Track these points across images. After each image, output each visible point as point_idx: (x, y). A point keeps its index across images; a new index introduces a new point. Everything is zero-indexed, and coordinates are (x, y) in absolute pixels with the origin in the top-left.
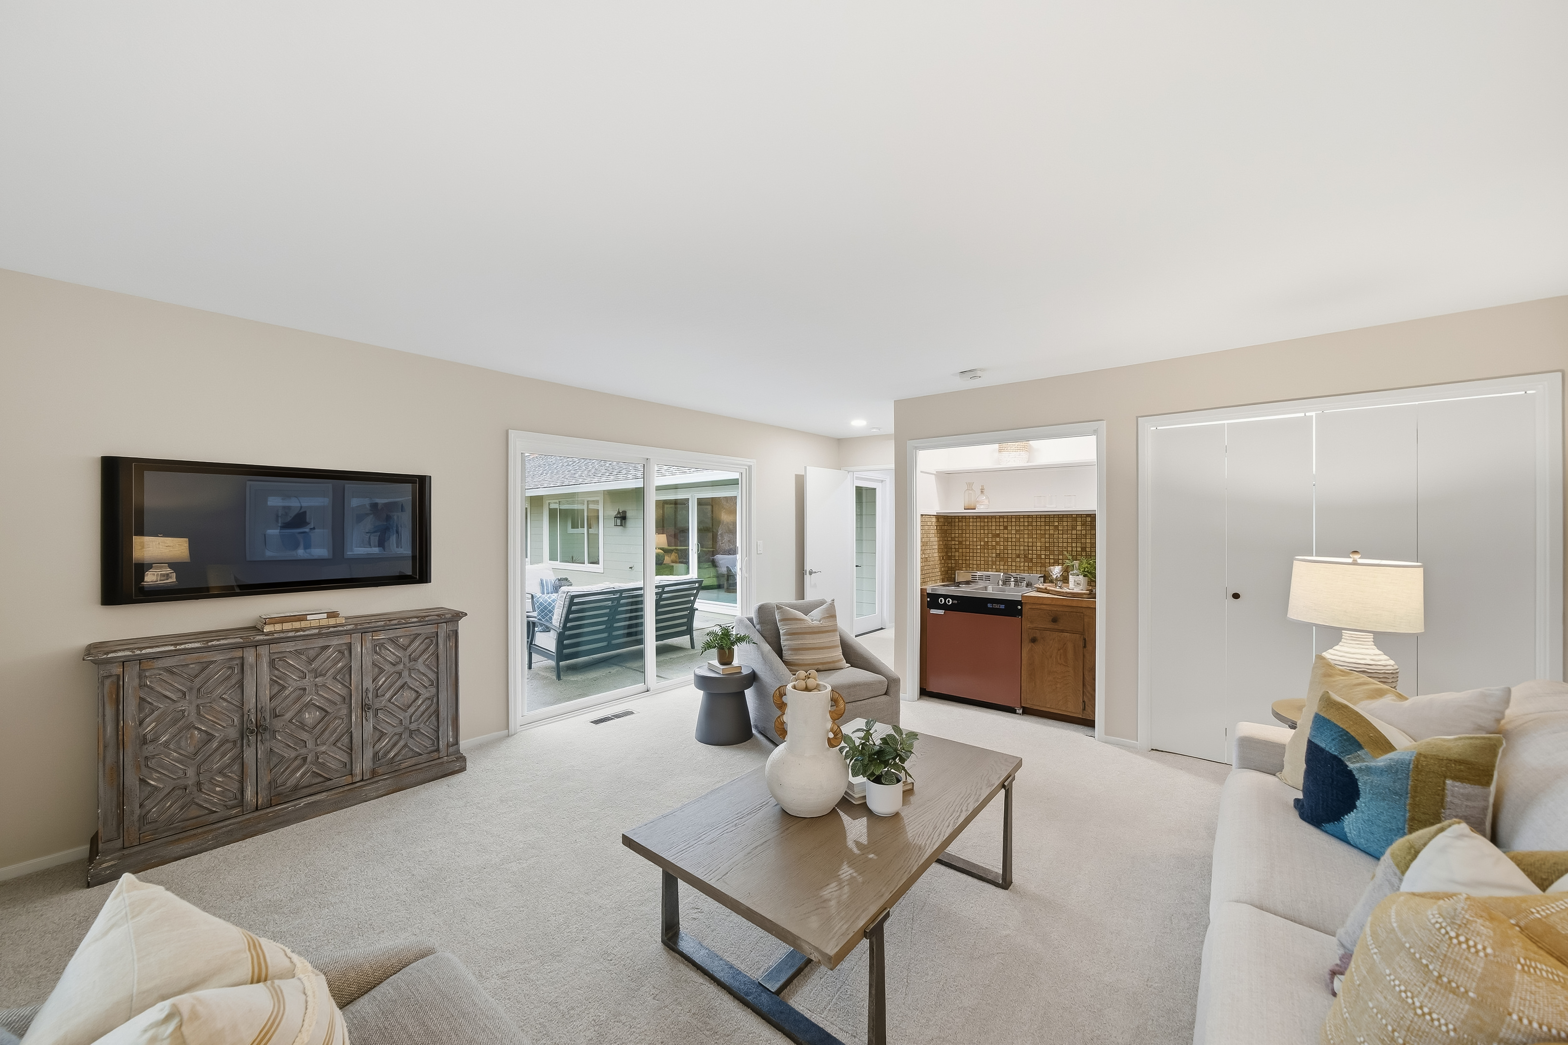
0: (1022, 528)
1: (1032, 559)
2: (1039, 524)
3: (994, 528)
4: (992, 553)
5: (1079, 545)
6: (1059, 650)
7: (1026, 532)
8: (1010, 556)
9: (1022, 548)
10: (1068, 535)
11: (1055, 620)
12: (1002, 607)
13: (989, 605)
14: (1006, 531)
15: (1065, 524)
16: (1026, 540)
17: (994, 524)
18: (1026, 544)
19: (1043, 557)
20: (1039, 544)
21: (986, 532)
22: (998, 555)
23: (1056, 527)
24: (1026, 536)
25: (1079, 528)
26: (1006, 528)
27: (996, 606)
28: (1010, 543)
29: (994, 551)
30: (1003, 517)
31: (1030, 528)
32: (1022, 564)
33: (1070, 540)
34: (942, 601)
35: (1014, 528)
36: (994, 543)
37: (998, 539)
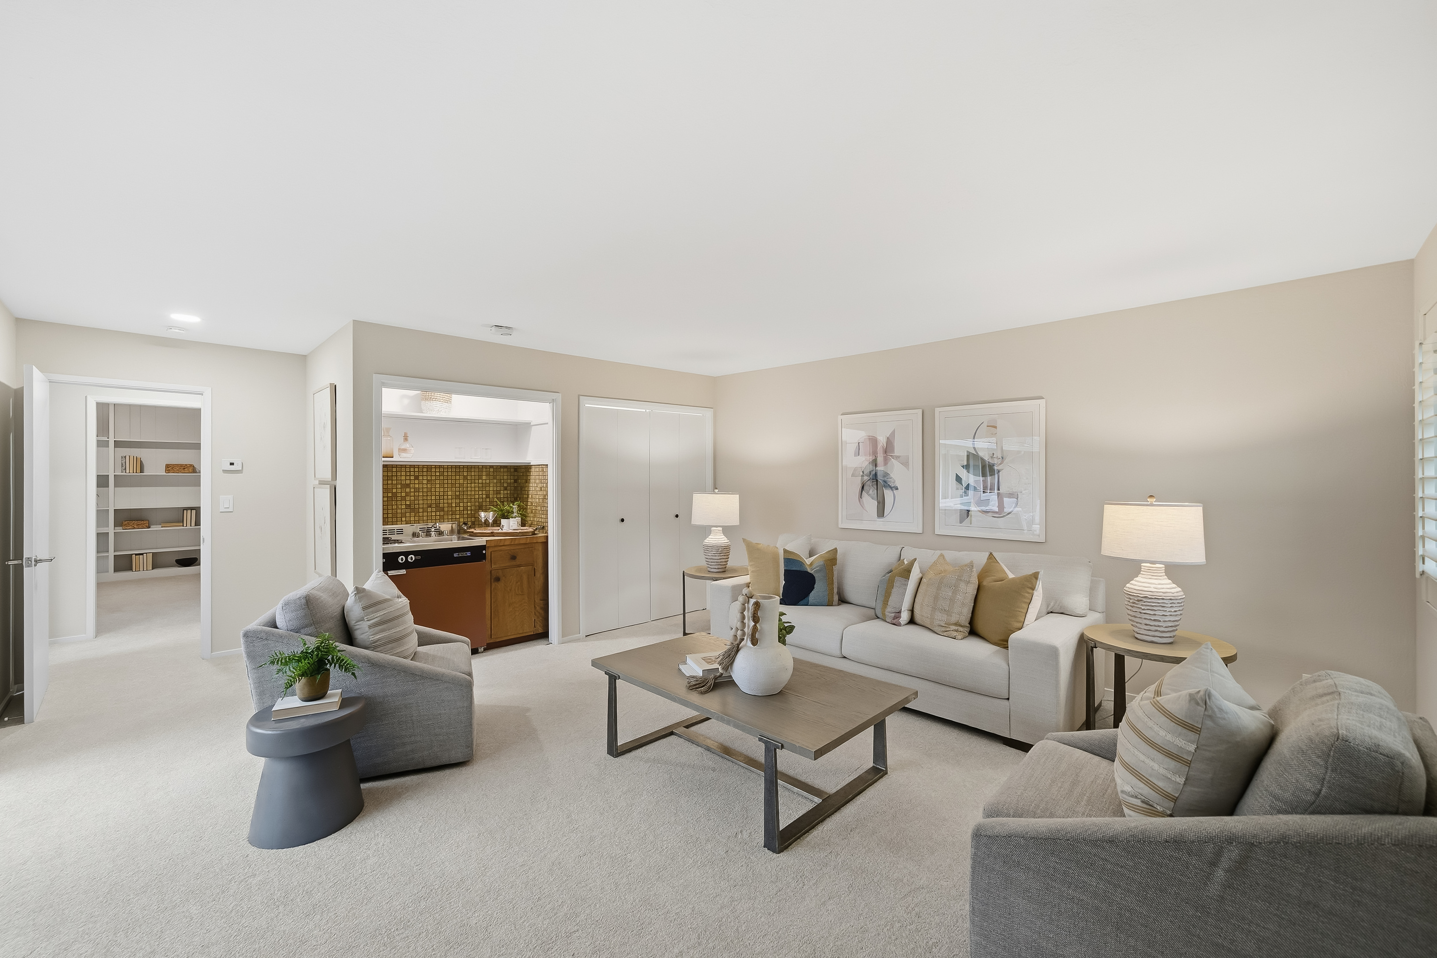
0: (434, 478)
1: (444, 507)
2: (450, 474)
3: (403, 478)
4: (401, 505)
5: (484, 492)
6: (517, 582)
7: (438, 482)
8: (421, 506)
9: (433, 498)
10: (476, 484)
11: (514, 558)
12: (469, 554)
13: (456, 555)
14: (417, 481)
15: (473, 474)
16: (437, 490)
17: (403, 473)
18: (437, 494)
19: (454, 505)
20: (450, 493)
21: (395, 482)
22: (408, 506)
23: (465, 478)
24: (438, 486)
25: (484, 477)
26: (417, 478)
27: (464, 554)
28: (421, 494)
29: (403, 502)
30: (414, 466)
31: (442, 478)
32: (434, 514)
33: (477, 489)
34: (401, 559)
35: (425, 478)
36: (403, 494)
37: (408, 490)
